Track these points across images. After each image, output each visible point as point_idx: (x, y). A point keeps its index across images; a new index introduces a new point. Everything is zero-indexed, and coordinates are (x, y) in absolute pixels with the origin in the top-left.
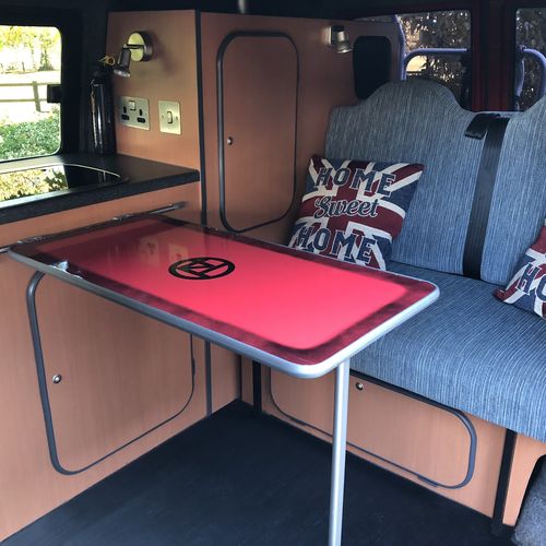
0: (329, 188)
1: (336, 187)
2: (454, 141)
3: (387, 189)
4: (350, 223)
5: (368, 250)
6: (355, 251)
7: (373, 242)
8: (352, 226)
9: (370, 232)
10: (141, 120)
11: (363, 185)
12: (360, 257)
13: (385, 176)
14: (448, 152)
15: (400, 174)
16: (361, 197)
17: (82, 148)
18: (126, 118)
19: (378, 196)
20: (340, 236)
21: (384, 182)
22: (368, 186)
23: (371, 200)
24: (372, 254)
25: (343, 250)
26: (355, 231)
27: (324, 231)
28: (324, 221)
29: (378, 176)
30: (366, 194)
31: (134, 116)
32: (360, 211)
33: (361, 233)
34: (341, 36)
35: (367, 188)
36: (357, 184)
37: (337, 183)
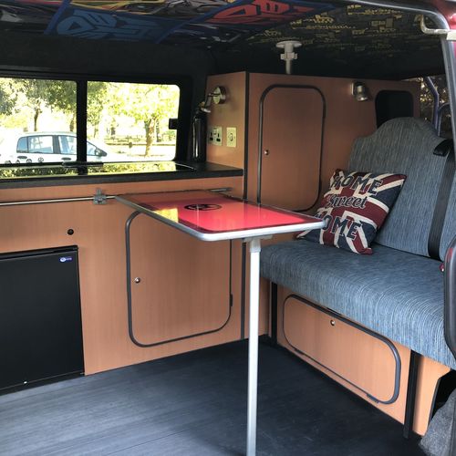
0: (337, 189)
1: (341, 188)
2: (427, 157)
3: (375, 190)
4: (346, 212)
5: (355, 230)
6: (346, 231)
7: (359, 225)
8: (347, 214)
9: (358, 218)
10: (218, 140)
11: (360, 187)
12: (349, 235)
13: (375, 181)
14: (422, 166)
15: (386, 181)
16: (356, 195)
17: (189, 158)
18: (212, 139)
19: (368, 194)
20: (338, 220)
21: (374, 185)
22: (362, 187)
23: (362, 197)
24: (357, 234)
25: (339, 230)
26: (348, 217)
27: (328, 216)
28: (330, 210)
29: (371, 181)
30: (360, 193)
31: (215, 137)
32: (353, 204)
33: (352, 219)
34: (360, 89)
35: (362, 189)
36: (355, 186)
37: (343, 185)
